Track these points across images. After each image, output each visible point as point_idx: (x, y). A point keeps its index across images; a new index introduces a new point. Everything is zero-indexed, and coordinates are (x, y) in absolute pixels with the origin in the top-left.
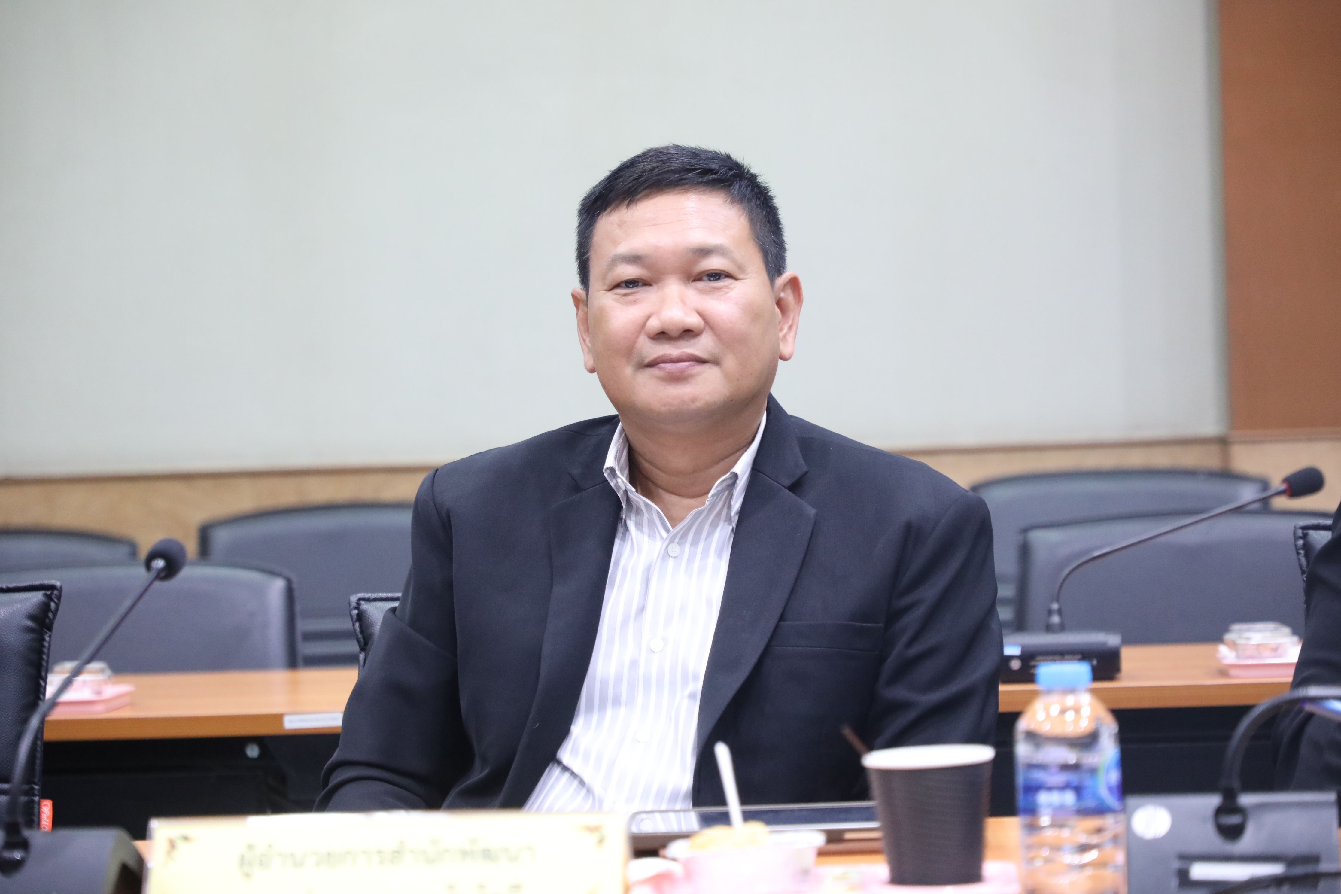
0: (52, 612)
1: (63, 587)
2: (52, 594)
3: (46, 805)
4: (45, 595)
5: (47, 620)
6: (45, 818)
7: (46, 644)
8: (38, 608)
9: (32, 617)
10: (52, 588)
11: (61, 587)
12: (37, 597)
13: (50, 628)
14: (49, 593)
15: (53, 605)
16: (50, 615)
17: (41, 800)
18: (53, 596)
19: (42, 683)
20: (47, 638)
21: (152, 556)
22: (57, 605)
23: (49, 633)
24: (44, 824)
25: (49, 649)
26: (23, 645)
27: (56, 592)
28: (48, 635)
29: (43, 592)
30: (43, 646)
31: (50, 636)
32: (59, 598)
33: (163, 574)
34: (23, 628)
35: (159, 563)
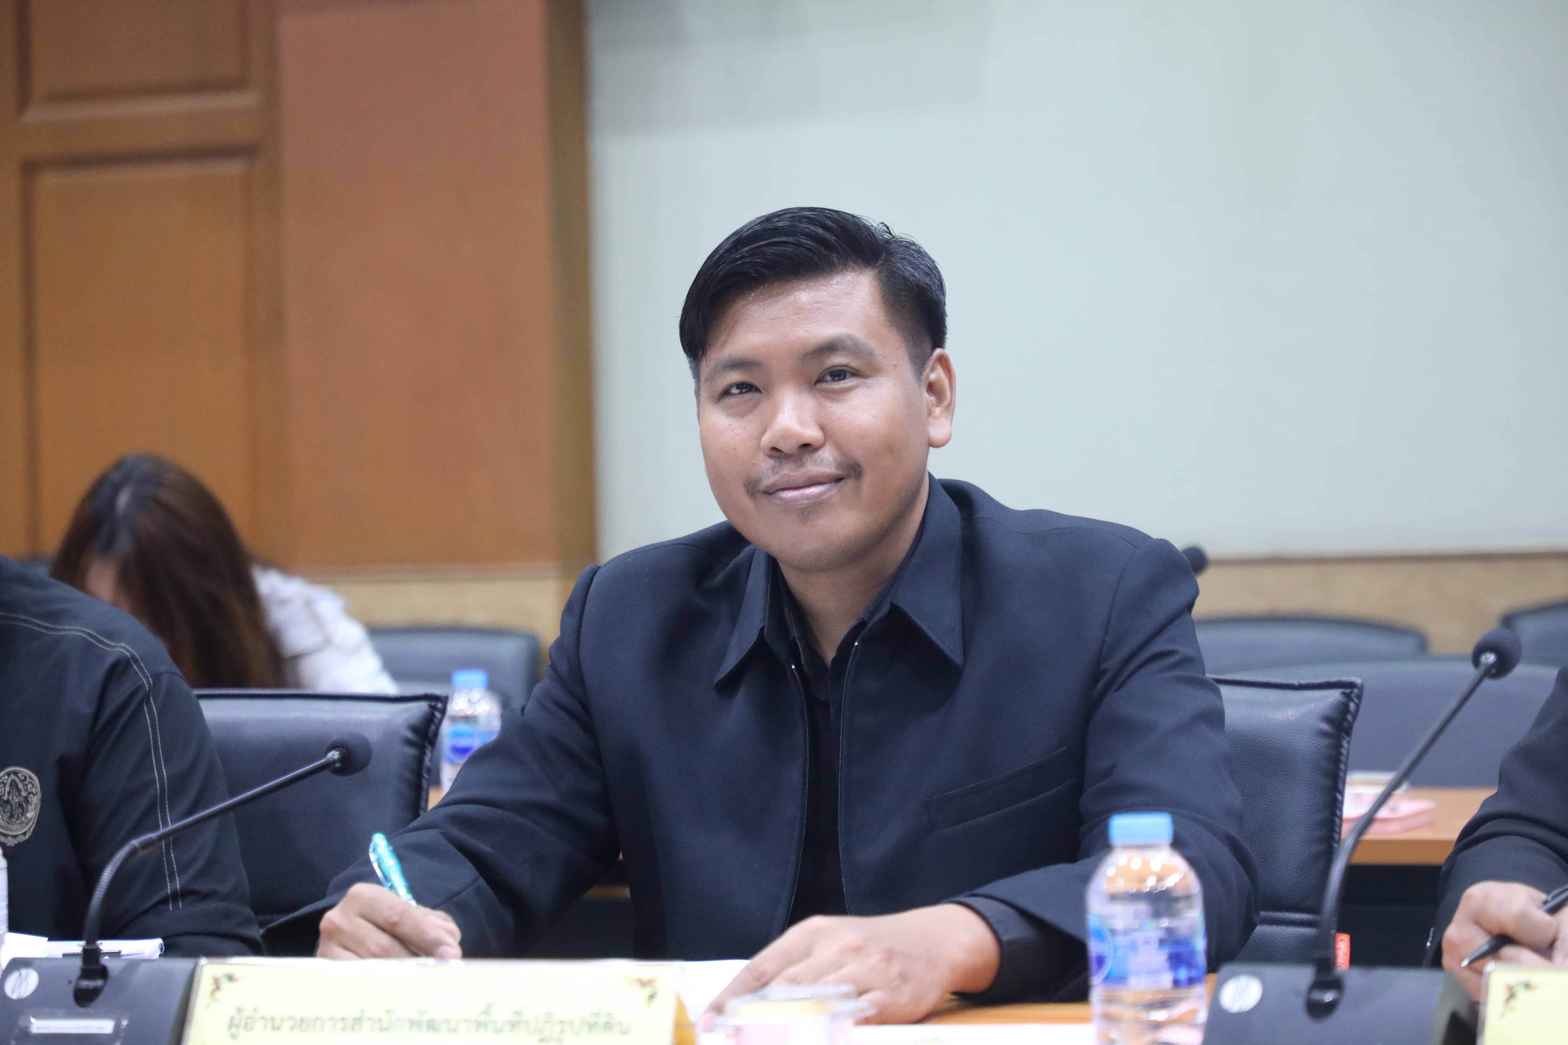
0: (1351, 714)
1: (1365, 686)
2: (1351, 693)
3: (1342, 940)
4: (1344, 694)
5: (1346, 724)
6: (1342, 955)
7: (1344, 751)
8: (1335, 708)
9: (1328, 719)
10: (1352, 685)
11: (1362, 685)
12: (1334, 696)
13: (1348, 732)
14: (1348, 691)
15: (1352, 706)
16: (1349, 717)
17: (1337, 934)
18: (1353, 696)
19: (1339, 797)
20: (1345, 744)
21: (1479, 652)
22: (1358, 706)
23: (1348, 738)
24: (1340, 963)
25: (1347, 758)
26: (1316, 752)
27: (1356, 691)
28: (1346, 741)
29: (1342, 690)
30: (1340, 754)
31: (1348, 742)
32: (1359, 697)
33: (1493, 671)
34: (1317, 732)
35: (1490, 658)
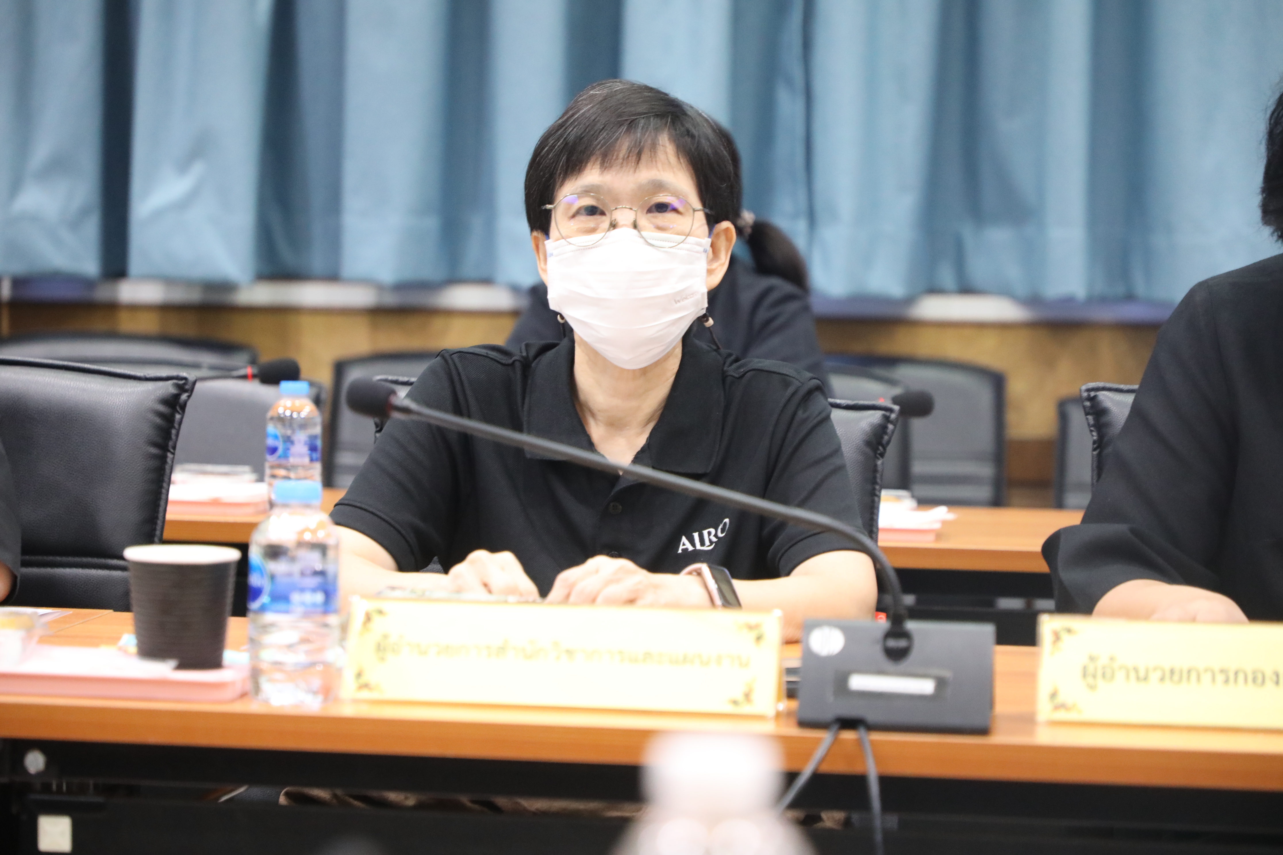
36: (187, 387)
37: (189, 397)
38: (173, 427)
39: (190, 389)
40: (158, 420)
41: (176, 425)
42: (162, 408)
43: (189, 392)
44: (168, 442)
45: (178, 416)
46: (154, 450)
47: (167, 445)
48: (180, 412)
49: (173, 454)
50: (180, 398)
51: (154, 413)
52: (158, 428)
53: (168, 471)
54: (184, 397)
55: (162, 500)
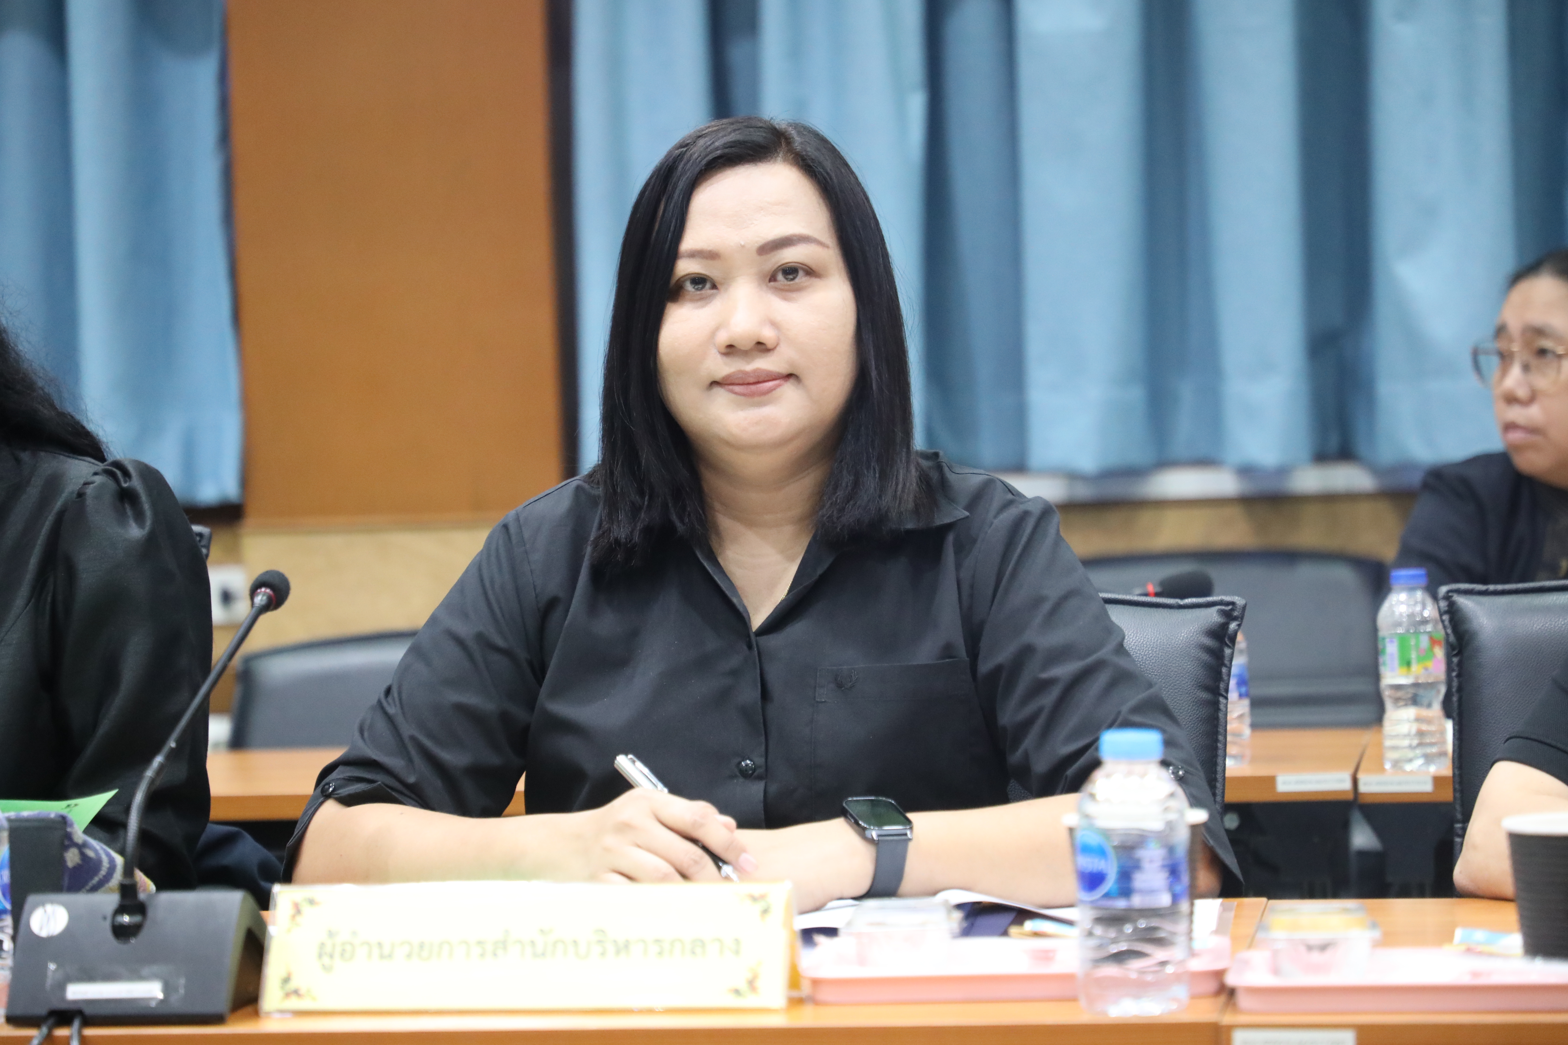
36: (1236, 614)
37: (1239, 625)
38: (1223, 664)
39: (1240, 616)
40: (1205, 657)
41: (1227, 662)
42: (1208, 641)
43: (1239, 619)
44: (1219, 683)
45: (1227, 651)
46: (1205, 695)
47: (1218, 687)
48: (1230, 645)
49: (1226, 698)
50: (1228, 628)
51: (1201, 649)
52: (1208, 667)
53: (1222, 720)
54: (1233, 626)
55: (1219, 758)
